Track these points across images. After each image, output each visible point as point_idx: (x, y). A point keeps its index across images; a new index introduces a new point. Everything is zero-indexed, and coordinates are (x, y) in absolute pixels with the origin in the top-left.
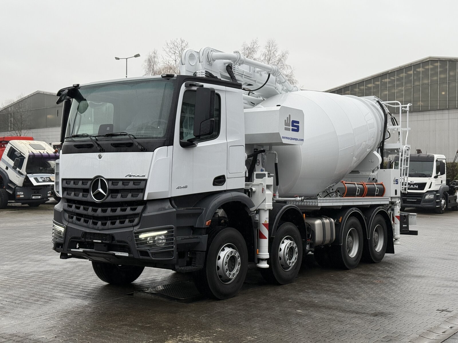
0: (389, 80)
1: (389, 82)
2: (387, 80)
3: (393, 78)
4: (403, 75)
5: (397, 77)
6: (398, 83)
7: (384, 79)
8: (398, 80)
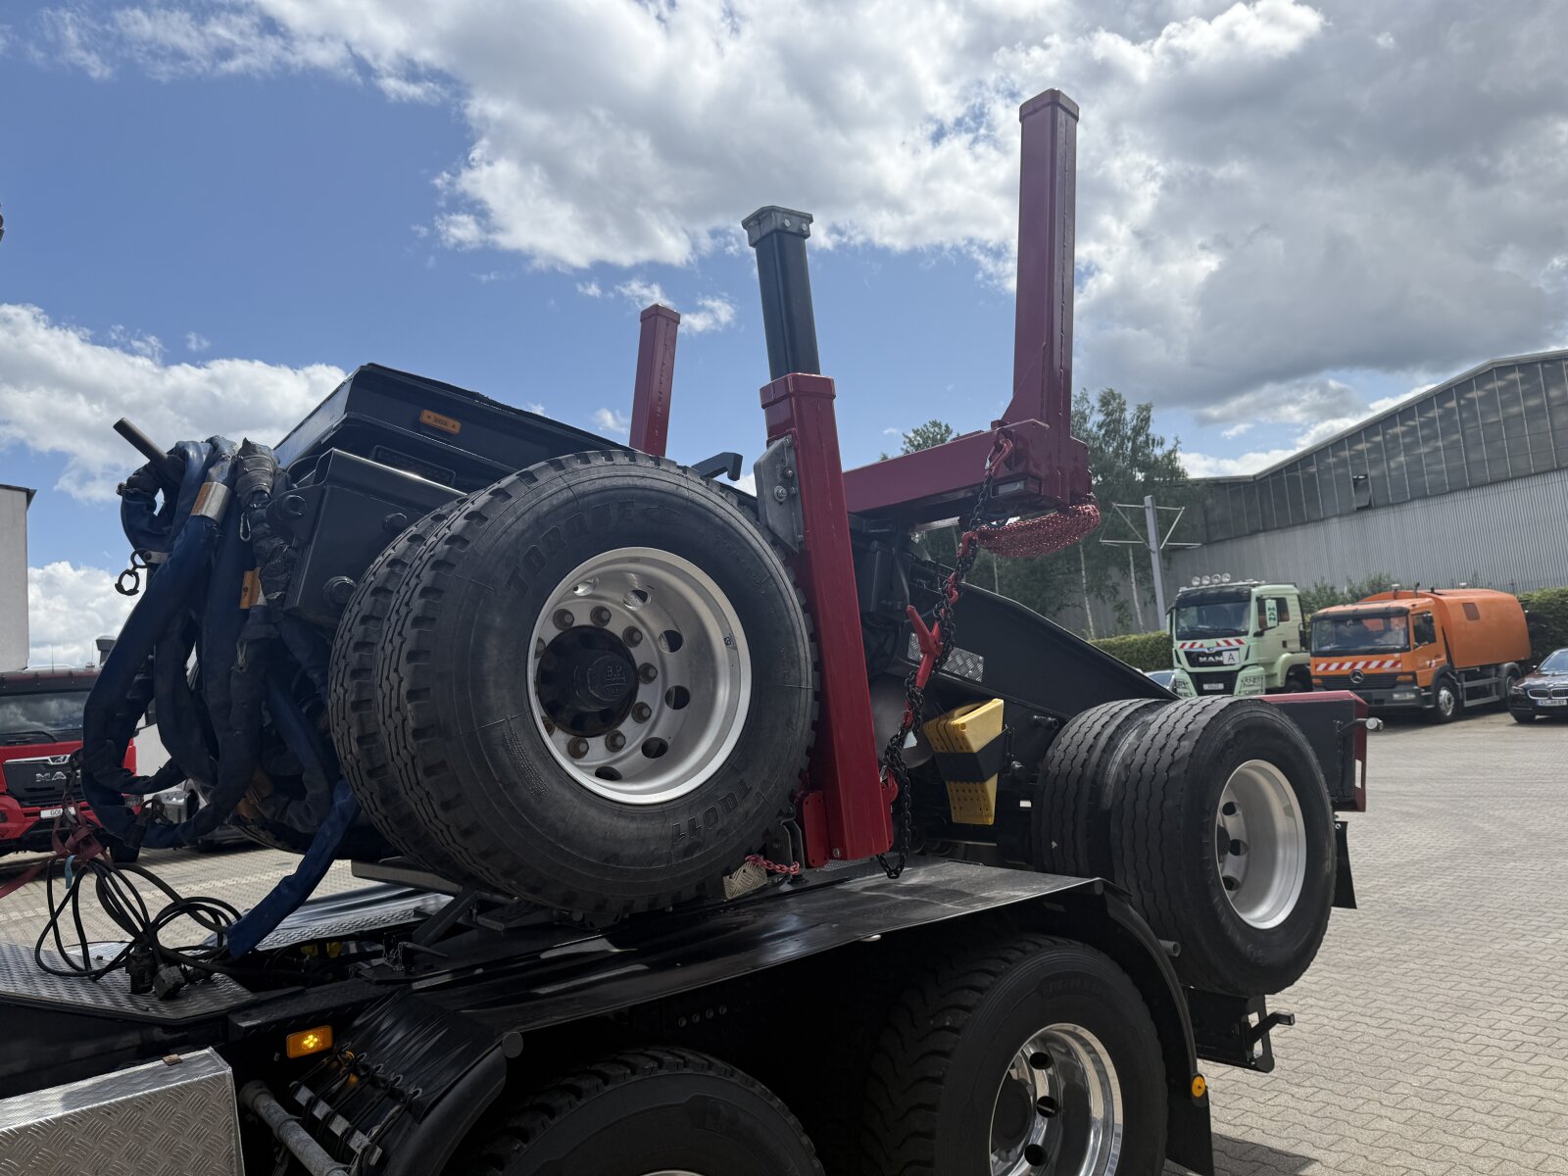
0: (1403, 429)
1: (1404, 434)
2: (1399, 429)
3: (1411, 423)
4: (1436, 412)
5: (1422, 419)
6: (1426, 432)
7: (1391, 428)
8: (1423, 426)
